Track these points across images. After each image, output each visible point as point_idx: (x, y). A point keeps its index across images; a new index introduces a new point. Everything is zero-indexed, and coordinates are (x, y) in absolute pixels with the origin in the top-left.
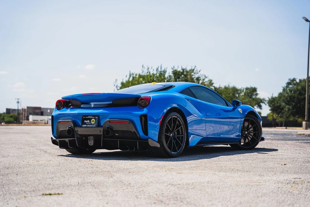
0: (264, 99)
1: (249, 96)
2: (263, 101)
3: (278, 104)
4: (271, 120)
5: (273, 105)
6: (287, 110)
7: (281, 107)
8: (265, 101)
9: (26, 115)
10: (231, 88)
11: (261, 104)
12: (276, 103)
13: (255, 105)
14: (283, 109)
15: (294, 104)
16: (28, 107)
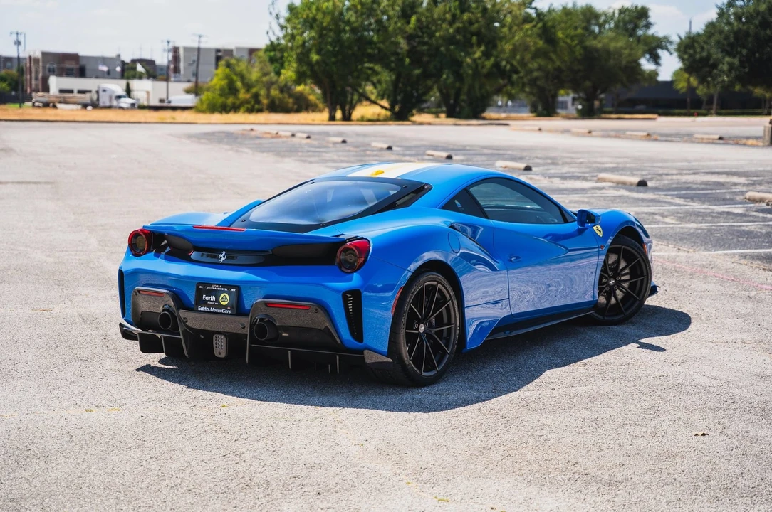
0: (666, 39)
1: (627, 30)
2: (664, 44)
3: (704, 54)
4: (684, 90)
5: (691, 56)
6: (725, 67)
7: (711, 61)
8: (668, 44)
9: (40, 75)
10: (582, 8)
11: (660, 52)
12: (698, 50)
13: (643, 55)
14: (715, 66)
15: (744, 52)
16: (44, 54)
